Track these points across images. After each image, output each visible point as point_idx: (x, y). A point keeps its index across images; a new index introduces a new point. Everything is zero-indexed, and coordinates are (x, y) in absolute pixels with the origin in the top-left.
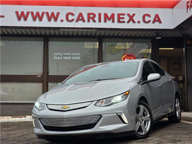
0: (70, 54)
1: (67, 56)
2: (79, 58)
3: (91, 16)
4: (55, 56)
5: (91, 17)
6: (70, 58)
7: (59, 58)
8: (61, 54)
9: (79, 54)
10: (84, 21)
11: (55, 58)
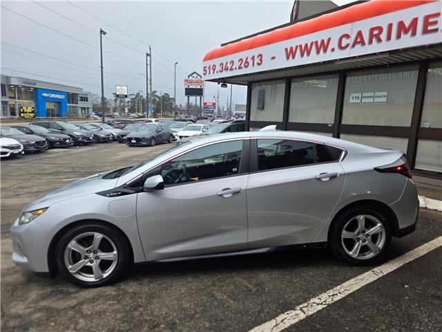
0: (372, 94)
1: (368, 97)
2: (384, 100)
3: (376, 32)
4: (351, 99)
5: (375, 34)
6: (371, 100)
7: (357, 101)
8: (359, 95)
9: (385, 94)
10: (363, 44)
11: (351, 101)
